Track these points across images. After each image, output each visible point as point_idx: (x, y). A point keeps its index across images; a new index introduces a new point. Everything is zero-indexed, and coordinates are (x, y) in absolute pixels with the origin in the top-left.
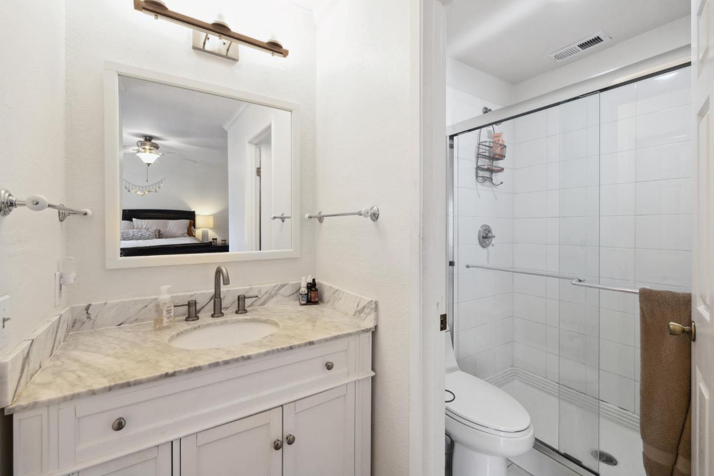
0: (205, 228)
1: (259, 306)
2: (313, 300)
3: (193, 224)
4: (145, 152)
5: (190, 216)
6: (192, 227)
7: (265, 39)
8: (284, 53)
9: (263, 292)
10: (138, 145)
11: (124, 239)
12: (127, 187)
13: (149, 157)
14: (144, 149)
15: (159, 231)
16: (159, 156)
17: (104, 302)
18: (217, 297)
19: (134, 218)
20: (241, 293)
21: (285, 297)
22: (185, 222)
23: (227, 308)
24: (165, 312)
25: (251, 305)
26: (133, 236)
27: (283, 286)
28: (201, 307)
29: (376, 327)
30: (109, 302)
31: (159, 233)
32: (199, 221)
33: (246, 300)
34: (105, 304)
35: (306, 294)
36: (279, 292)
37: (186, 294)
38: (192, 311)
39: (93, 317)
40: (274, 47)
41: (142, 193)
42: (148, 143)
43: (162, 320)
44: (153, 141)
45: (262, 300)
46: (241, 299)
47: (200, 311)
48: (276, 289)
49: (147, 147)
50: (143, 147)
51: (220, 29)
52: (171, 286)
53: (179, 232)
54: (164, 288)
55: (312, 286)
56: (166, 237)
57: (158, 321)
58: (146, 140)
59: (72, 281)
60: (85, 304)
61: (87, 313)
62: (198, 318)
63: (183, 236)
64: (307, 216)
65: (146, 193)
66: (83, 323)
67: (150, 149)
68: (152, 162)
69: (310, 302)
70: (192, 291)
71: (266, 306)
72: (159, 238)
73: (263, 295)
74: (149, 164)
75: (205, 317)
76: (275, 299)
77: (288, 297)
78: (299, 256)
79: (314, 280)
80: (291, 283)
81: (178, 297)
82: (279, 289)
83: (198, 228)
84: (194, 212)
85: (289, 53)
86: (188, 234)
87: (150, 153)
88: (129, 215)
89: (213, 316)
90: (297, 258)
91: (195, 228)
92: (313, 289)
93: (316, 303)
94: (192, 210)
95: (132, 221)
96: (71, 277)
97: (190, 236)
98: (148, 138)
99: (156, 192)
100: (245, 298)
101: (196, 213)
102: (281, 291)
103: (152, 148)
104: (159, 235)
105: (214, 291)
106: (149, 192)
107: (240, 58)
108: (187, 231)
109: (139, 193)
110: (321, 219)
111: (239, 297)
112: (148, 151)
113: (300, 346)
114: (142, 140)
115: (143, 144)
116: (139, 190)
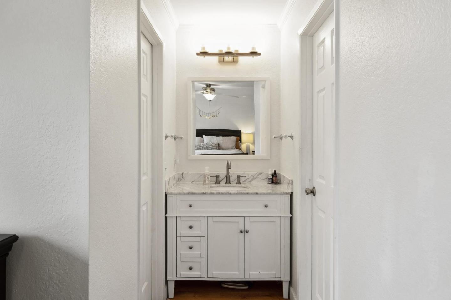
0: (247, 143)
1: (248, 182)
2: (274, 182)
3: (240, 139)
4: (207, 94)
5: (237, 134)
6: (239, 142)
7: (248, 51)
8: (259, 54)
9: (250, 176)
10: (203, 90)
11: (198, 149)
12: (200, 114)
13: (210, 97)
14: (207, 92)
15: (219, 144)
16: (215, 96)
17: (187, 172)
18: (228, 176)
19: (204, 135)
20: (239, 175)
21: (262, 179)
22: (234, 138)
23: (233, 181)
24: (207, 178)
25: (244, 181)
26: (203, 147)
27: (261, 173)
28: (221, 179)
29: (292, 193)
30: (189, 172)
31: (218, 145)
32: (244, 137)
33: (241, 178)
34: (188, 173)
35: (270, 178)
36: (259, 176)
37: (216, 173)
38: (218, 180)
39: (184, 178)
40: (254, 54)
41: (209, 118)
42: (209, 88)
43: (206, 181)
44: (212, 87)
45: (250, 180)
46: (239, 177)
47: (221, 181)
48: (257, 174)
49: (209, 91)
50: (206, 90)
51: (229, 54)
52: (209, 167)
53: (230, 146)
54: (207, 168)
55: (274, 175)
56: (223, 149)
57: (205, 181)
58: (207, 86)
59: (178, 162)
60: (182, 172)
61: (182, 176)
62: (220, 183)
63: (232, 148)
64: (274, 136)
65: (211, 117)
66: (181, 179)
67: (210, 92)
68: (211, 99)
69: (273, 182)
70: (219, 172)
71: (251, 183)
72: (219, 149)
73: (250, 177)
74: (210, 101)
75: (223, 183)
76: (256, 180)
77: (263, 179)
78: (270, 158)
79: (275, 171)
80: (265, 172)
81: (213, 174)
82: (258, 175)
83: (243, 143)
84: (240, 131)
85: (261, 54)
86: (236, 147)
87: (211, 94)
88: (200, 133)
89: (226, 183)
90: (269, 159)
91: (241, 143)
92: (275, 176)
93: (277, 183)
94: (239, 130)
95: (202, 137)
96: (178, 161)
97: (237, 149)
98: (208, 85)
99: (217, 116)
100: (240, 177)
101: (242, 131)
102: (260, 176)
103: (211, 91)
104: (219, 147)
105: (226, 172)
106: (213, 117)
107: (239, 61)
108: (235, 145)
109: (207, 117)
110: (281, 138)
111: (237, 176)
112: (209, 93)
113: (251, 194)
114: (205, 86)
115: (206, 89)
116: (207, 116)
